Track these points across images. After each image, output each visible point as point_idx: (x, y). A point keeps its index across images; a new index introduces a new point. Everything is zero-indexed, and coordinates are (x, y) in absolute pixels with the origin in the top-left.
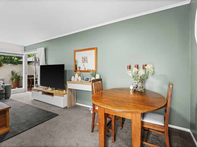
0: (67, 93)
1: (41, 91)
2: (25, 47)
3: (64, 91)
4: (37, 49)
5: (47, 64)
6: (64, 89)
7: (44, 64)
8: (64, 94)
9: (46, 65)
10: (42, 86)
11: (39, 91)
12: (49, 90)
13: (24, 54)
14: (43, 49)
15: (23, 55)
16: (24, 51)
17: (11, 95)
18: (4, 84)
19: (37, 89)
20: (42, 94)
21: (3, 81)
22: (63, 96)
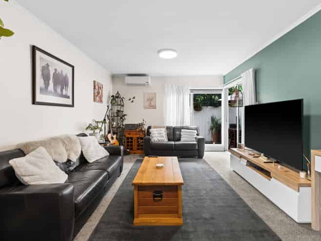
0: (313, 183)
1: (245, 158)
2: (224, 77)
3: (302, 174)
4: (242, 75)
5: (259, 102)
6: (302, 170)
7: (253, 103)
8: (301, 185)
9: (257, 103)
10: (248, 147)
11: (241, 157)
12: (262, 160)
13: (224, 88)
14: (251, 71)
15: (222, 90)
16: (224, 83)
17: (205, 153)
18: (198, 135)
19: (238, 153)
20: (247, 165)
21: (197, 130)
22: (299, 191)
